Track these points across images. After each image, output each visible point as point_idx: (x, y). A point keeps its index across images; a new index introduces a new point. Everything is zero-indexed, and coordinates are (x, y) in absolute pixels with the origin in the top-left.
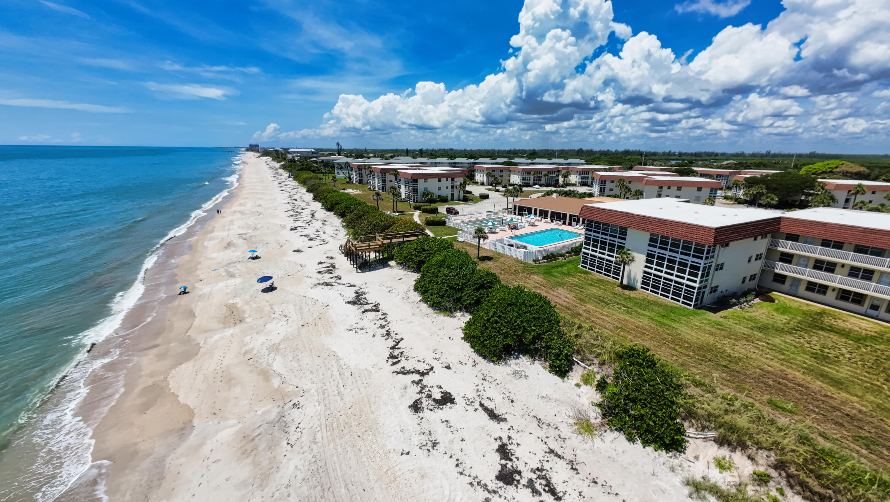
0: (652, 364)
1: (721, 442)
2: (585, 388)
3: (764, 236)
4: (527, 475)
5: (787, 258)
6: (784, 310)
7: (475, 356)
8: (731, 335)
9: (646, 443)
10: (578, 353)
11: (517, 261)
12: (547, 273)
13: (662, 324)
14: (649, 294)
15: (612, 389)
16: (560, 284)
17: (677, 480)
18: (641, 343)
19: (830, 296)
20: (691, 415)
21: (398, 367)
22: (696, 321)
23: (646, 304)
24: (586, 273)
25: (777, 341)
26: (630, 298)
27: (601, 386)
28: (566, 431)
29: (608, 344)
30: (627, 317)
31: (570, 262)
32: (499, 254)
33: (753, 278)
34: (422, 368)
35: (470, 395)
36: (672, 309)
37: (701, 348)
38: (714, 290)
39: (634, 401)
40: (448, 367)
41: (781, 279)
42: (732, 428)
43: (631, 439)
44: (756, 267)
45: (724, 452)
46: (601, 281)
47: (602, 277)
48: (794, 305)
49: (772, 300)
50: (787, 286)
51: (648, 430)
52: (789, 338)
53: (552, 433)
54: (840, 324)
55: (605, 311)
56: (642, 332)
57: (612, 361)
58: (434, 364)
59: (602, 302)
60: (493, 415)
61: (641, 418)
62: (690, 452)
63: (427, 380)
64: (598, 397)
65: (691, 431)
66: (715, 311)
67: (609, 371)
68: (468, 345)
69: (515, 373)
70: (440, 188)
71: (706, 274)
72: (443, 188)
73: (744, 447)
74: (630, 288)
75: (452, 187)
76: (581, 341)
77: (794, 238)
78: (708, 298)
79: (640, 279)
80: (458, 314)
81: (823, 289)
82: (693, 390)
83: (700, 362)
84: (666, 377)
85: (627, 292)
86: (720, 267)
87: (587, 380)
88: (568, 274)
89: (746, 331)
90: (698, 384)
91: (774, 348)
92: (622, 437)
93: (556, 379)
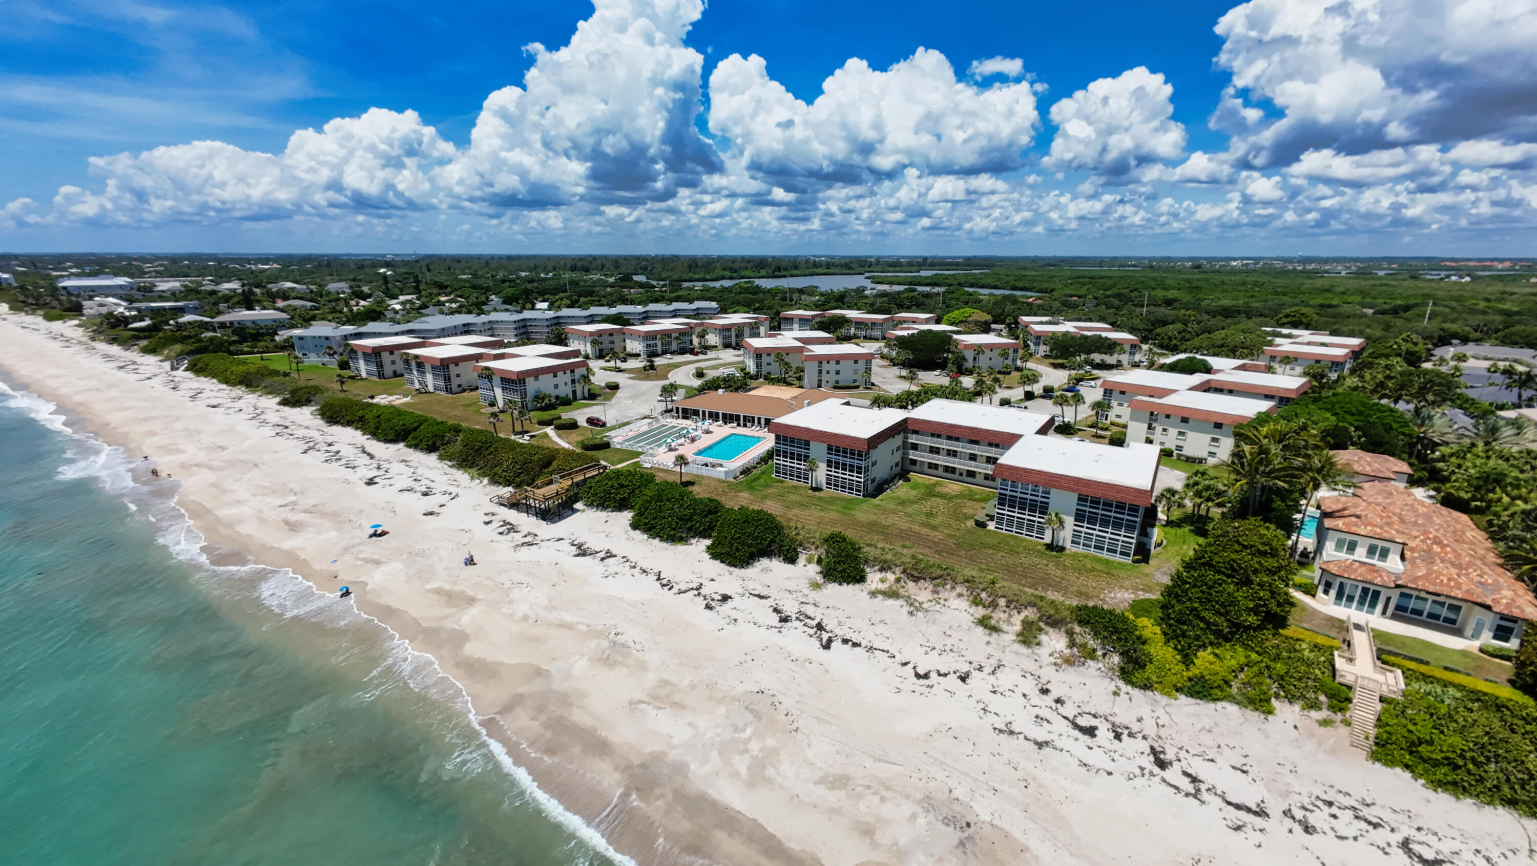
0: (844, 540)
1: (882, 570)
2: (810, 566)
3: (899, 433)
4: (794, 617)
5: (915, 447)
6: (916, 486)
7: (728, 568)
8: (886, 511)
9: (848, 583)
10: (800, 545)
11: (719, 480)
12: (750, 487)
13: (845, 514)
14: (832, 492)
15: (825, 561)
16: (766, 497)
17: (865, 594)
18: (836, 529)
19: (940, 471)
20: (866, 562)
21: (675, 590)
22: (864, 507)
23: (832, 500)
24: (781, 482)
25: (909, 510)
26: (820, 498)
27: (819, 562)
28: (806, 591)
29: (817, 535)
30: (822, 514)
31: (763, 473)
32: (698, 476)
33: (897, 464)
34: (695, 585)
35: (741, 591)
36: (851, 500)
37: (869, 524)
38: (873, 480)
39: (838, 563)
40: (712, 580)
41: (914, 462)
42: (885, 561)
43: (840, 584)
44: (898, 456)
45: (883, 574)
46: (795, 487)
47: (795, 483)
48: (921, 481)
49: (909, 480)
50: (917, 468)
51: (849, 577)
52: (916, 506)
53: (799, 594)
54: (944, 490)
55: (807, 512)
56: (834, 522)
57: (822, 544)
58: (701, 581)
59: (803, 506)
60: (760, 597)
61: (844, 571)
62: (869, 581)
63: (703, 591)
64: (818, 569)
65: (868, 570)
66: (875, 496)
67: (822, 551)
68: (717, 562)
69: (763, 570)
70: (556, 386)
71: (867, 470)
72: (561, 386)
73: (890, 568)
74: (817, 489)
75: (573, 381)
76: (800, 537)
77: (916, 432)
78: (871, 487)
79: (824, 481)
80: (694, 541)
81: (936, 466)
82: (866, 549)
83: (868, 533)
84: (853, 544)
85: (817, 493)
86: (874, 464)
87: (809, 561)
88: (767, 486)
89: (893, 507)
90: (868, 545)
91: (908, 515)
92: (836, 585)
93: (790, 566)
